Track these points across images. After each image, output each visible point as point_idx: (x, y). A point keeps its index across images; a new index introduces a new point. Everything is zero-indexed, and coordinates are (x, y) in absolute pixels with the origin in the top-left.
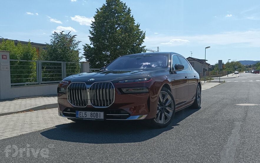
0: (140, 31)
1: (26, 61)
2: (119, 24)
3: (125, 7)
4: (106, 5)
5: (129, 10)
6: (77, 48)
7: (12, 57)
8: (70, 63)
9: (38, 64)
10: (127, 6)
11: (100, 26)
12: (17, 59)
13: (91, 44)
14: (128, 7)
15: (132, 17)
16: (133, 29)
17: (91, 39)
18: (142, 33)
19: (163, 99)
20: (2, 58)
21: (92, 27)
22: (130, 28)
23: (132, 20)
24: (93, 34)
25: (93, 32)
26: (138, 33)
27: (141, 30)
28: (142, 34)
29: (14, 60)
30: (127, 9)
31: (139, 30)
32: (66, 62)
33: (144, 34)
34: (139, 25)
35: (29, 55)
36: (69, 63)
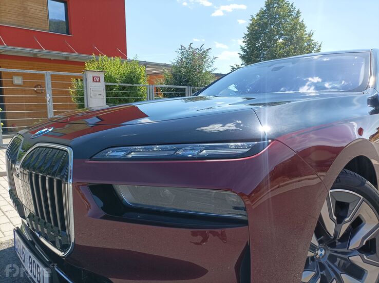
0: (313, 42)
1: (131, 85)
2: (281, 35)
3: (292, 10)
4: (265, 8)
5: (298, 12)
6: (212, 68)
7: (108, 79)
8: (198, 88)
9: (150, 90)
10: (295, 8)
11: (253, 38)
12: (115, 82)
13: (242, 65)
14: (297, 9)
15: (302, 21)
16: (302, 39)
17: (243, 57)
18: (316, 45)
19: (340, 220)
20: (92, 80)
21: (244, 42)
22: (297, 38)
23: (302, 26)
24: (244, 51)
25: (246, 48)
26: (309, 45)
27: (315, 41)
28: (317, 47)
29: (113, 84)
30: (296, 12)
31: (312, 40)
32: (192, 87)
33: (320, 46)
34: (313, 34)
35: (134, 77)
36: (196, 88)
